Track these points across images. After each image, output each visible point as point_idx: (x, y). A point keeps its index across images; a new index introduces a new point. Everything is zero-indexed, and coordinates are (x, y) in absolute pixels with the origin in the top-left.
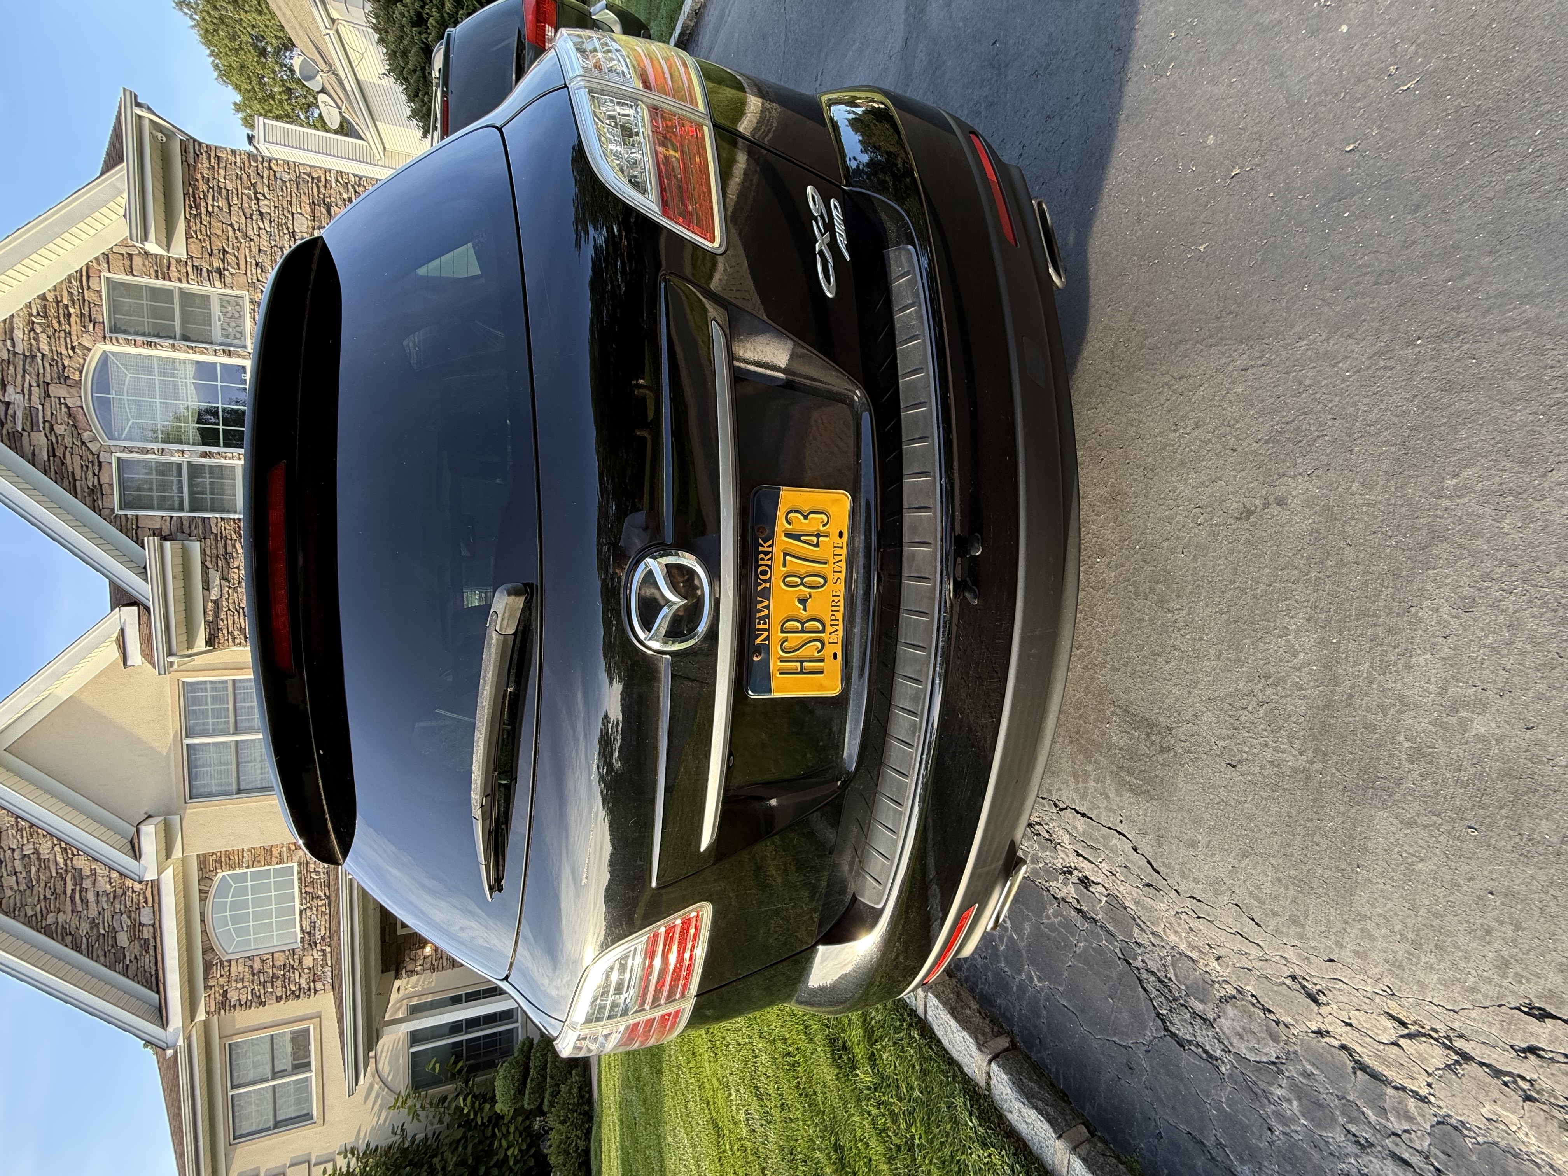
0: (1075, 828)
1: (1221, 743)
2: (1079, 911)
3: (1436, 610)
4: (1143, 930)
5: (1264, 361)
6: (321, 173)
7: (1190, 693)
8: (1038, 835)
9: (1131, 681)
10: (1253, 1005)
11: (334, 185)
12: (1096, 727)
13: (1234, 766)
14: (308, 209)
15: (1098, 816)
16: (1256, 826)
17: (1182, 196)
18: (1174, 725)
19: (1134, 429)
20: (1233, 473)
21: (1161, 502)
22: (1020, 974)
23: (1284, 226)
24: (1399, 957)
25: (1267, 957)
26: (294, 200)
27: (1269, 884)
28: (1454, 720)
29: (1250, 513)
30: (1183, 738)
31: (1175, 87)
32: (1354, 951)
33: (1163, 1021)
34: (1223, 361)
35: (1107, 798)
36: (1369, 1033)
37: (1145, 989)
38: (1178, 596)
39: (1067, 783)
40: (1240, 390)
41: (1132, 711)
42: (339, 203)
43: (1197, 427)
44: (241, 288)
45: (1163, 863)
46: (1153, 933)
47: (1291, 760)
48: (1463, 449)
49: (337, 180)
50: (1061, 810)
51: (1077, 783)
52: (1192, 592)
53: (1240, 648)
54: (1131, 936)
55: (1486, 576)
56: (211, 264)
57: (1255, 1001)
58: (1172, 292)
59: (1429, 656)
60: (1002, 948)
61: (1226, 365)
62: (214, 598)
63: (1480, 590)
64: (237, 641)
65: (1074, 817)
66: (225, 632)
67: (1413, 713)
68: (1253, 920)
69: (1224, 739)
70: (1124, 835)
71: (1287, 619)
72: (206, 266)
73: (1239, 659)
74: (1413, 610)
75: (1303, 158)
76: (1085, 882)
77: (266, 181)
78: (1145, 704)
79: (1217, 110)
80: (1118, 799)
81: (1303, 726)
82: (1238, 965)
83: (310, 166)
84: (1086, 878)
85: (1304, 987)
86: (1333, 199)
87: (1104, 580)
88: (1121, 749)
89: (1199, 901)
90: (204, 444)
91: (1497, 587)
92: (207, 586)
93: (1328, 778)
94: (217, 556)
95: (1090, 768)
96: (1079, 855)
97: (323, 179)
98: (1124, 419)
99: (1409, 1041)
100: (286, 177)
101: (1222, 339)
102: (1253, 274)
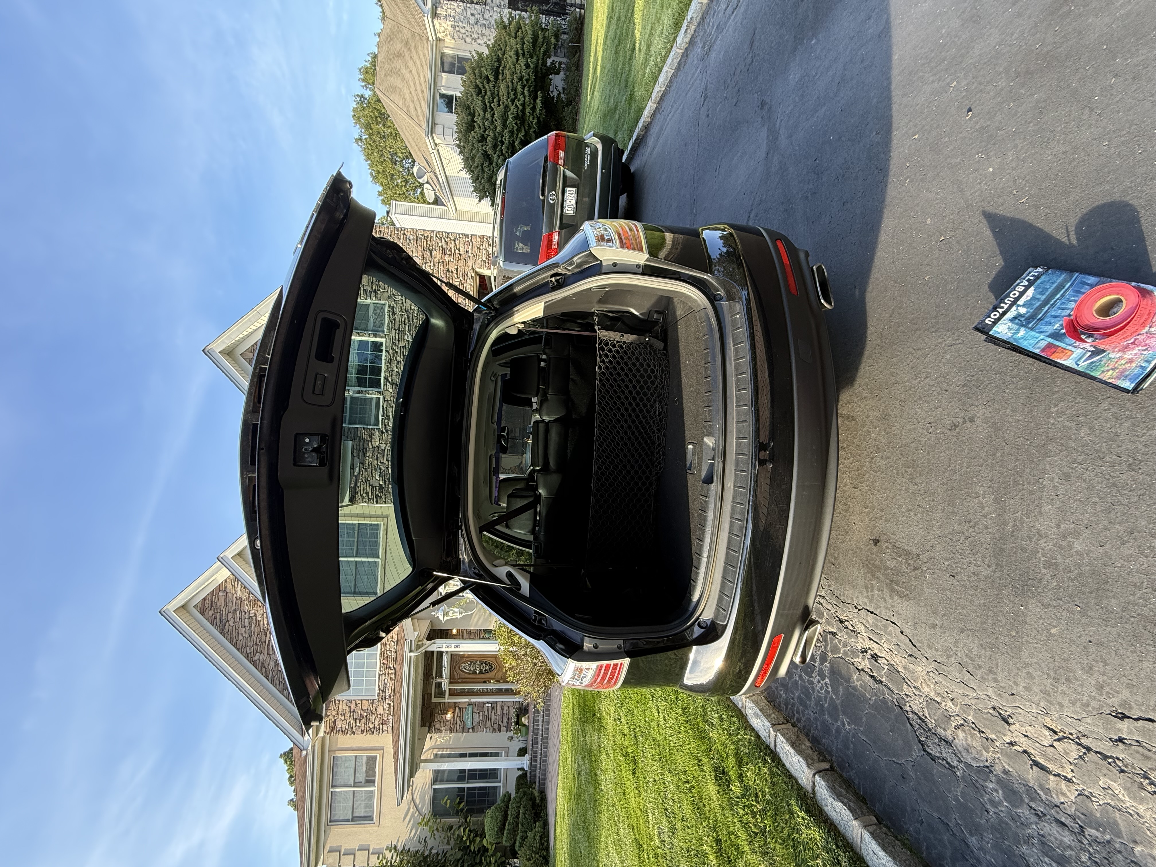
0: (867, 621)
1: (946, 563)
2: (872, 676)
3: (1052, 480)
4: (909, 686)
5: (960, 341)
6: (428, 233)
7: (928, 533)
8: (847, 628)
9: (896, 527)
10: (973, 729)
11: (434, 239)
12: (877, 556)
13: (954, 577)
14: (421, 254)
15: (880, 613)
16: (967, 612)
17: (915, 250)
18: (921, 553)
19: (894, 378)
20: (947, 404)
21: (909, 420)
22: (837, 722)
23: (968, 269)
24: (1047, 688)
25: (979, 696)
26: (414, 250)
27: (976, 649)
28: (1064, 543)
29: (956, 426)
30: (926, 561)
31: (909, 192)
32: (1024, 687)
33: (923, 745)
34: (939, 341)
35: (885, 600)
36: (1037, 740)
37: (911, 725)
38: (920, 475)
39: (861, 593)
40: (948, 357)
41: (897, 545)
42: (437, 248)
43: (927, 377)
44: (384, 299)
45: (918, 640)
46: (915, 687)
47: (985, 572)
48: (1058, 392)
49: (437, 236)
50: (859, 610)
51: (867, 592)
52: (927, 473)
53: (954, 505)
54: (902, 690)
55: (1075, 461)
56: (372, 287)
57: (974, 726)
58: (912, 302)
59: (1050, 507)
60: (826, 705)
61: (941, 343)
62: (356, 474)
63: (1072, 468)
64: (364, 500)
65: (867, 615)
66: (359, 494)
67: (1045, 540)
68: (969, 672)
69: (948, 560)
70: (895, 624)
71: (978, 487)
72: (369, 289)
73: (954, 512)
74: (1041, 480)
75: (975, 234)
76: (875, 657)
77: (401, 241)
78: (904, 541)
79: (931, 206)
80: (891, 601)
81: (989, 550)
82: (963, 703)
83: (424, 230)
84: (876, 654)
85: (1000, 714)
86: (990, 256)
87: (879, 466)
88: (892, 569)
89: (939, 663)
90: (359, 386)
91: (1080, 467)
92: (353, 468)
93: (1004, 581)
94: (359, 450)
95: (874, 582)
96: (871, 639)
97: (429, 237)
98: (889, 372)
99: (1058, 743)
100: (411, 237)
101: (938, 328)
102: (953, 294)
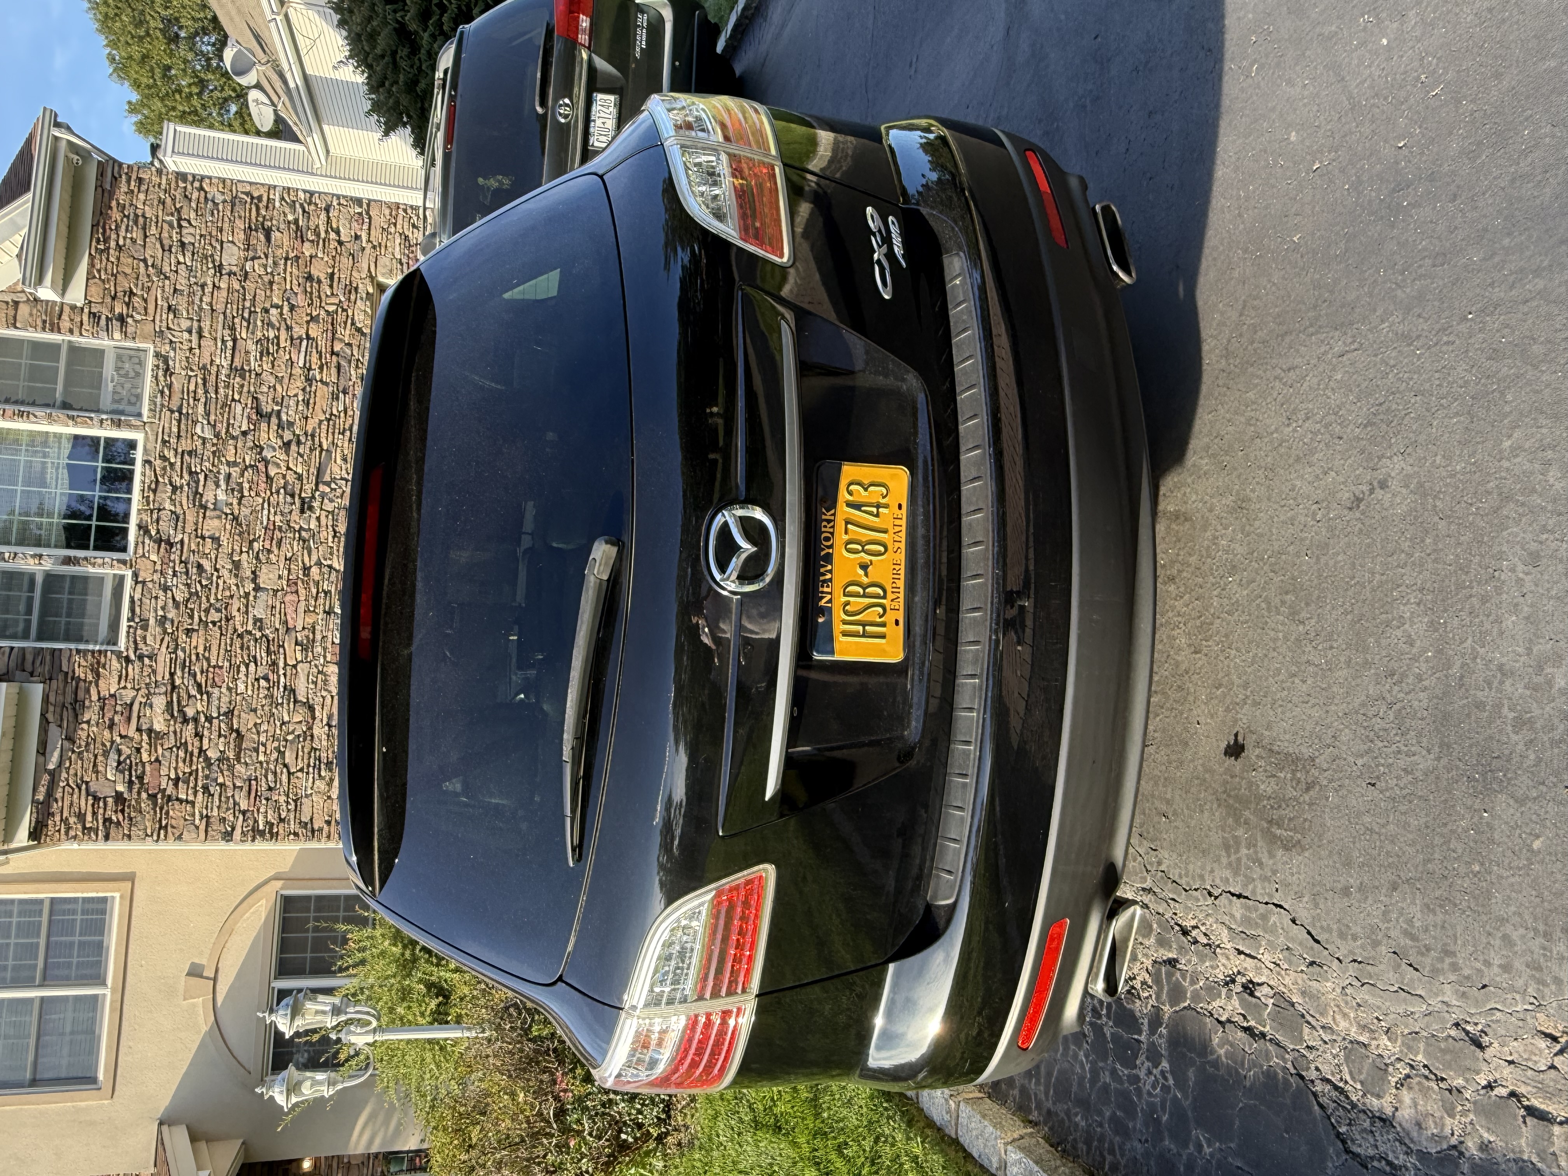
0: (1232, 916)
1: (1360, 762)
2: (1246, 1029)
3: (1513, 570)
4: (1313, 1027)
5: (1356, 345)
6: (263, 191)
7: (1327, 712)
8: (1196, 942)
9: (1272, 713)
10: (1426, 1077)
11: (277, 204)
12: (1242, 778)
13: (1373, 785)
14: (242, 236)
15: (1254, 892)
16: (1400, 848)
17: (1275, 190)
18: (1317, 754)
19: (1252, 429)
20: (1342, 462)
21: (1283, 503)
22: (1186, 1146)
23: (1360, 216)
24: (1535, 956)
25: (1431, 1009)
26: (226, 226)
27: (1419, 915)
28: (1540, 679)
29: (1359, 500)
30: (1325, 766)
31: (1259, 88)
32: (1500, 966)
33: (1344, 1142)
34: (1322, 349)
35: (1261, 864)
36: (1530, 1064)
37: (1321, 1106)
38: (1307, 604)
39: (1218, 860)
40: (1339, 377)
41: (1276, 748)
42: (282, 226)
43: (1308, 418)
44: (145, 338)
45: (1322, 927)
46: (1323, 1027)
47: (1424, 762)
48: (1511, 412)
49: (283, 199)
50: (1216, 898)
51: (1229, 856)
52: (1319, 597)
53: (1366, 649)
54: (1301, 1040)
55: (1544, 529)
56: (112, 310)
57: (1427, 1073)
58: (1274, 284)
59: (1514, 618)
60: (1165, 1118)
61: (1325, 353)
62: (51, 766)
63: (1541, 543)
64: (72, 833)
65: (1230, 901)
66: (57, 818)
67: (1510, 680)
68: (1411, 965)
69: (1362, 756)
70: (1281, 907)
71: (1402, 607)
72: (106, 312)
73: (1366, 662)
74: (1496, 574)
75: (1368, 153)
76: (1250, 988)
77: (194, 205)
78: (1287, 737)
79: (1295, 110)
80: (1271, 862)
81: (1427, 720)
82: (1406, 1031)
83: (251, 183)
84: (1251, 982)
85: (1467, 1033)
86: (1394, 191)
87: (1237, 601)
88: (1269, 798)
89: (1360, 962)
90: (68, 546)
91: (1552, 538)
92: (43, 750)
93: (1454, 772)
94: (64, 706)
95: (1240, 832)
96: (1240, 952)
97: (265, 199)
98: (1243, 419)
99: (1561, 1058)
100: (219, 198)
101: (1320, 327)
102: (1341, 262)
